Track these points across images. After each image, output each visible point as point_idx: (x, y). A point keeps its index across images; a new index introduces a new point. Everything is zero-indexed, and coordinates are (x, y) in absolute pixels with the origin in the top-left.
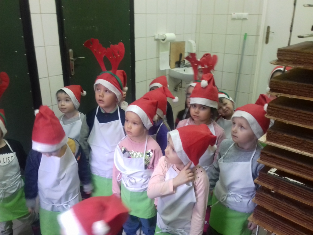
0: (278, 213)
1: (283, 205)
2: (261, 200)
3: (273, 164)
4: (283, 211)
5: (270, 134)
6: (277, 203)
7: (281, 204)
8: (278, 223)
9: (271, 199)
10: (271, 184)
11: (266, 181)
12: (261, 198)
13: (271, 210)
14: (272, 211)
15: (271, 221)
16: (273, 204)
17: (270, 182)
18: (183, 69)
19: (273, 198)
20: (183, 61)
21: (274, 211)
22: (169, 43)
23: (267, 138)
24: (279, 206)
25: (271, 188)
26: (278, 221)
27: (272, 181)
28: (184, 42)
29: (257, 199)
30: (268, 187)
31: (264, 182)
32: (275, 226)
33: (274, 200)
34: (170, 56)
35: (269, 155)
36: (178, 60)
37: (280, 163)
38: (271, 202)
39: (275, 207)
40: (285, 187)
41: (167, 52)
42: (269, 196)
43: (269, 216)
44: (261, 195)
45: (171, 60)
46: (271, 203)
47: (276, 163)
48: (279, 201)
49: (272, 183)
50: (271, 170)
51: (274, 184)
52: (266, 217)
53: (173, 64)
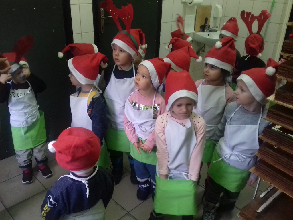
0: (278, 167)
1: (283, 160)
2: (263, 155)
3: (278, 122)
4: (282, 165)
5: (279, 93)
6: (277, 158)
7: (281, 159)
8: (277, 177)
9: (273, 154)
10: (274, 140)
11: (270, 137)
12: (264, 152)
13: (271, 164)
14: (273, 165)
15: (271, 174)
16: (274, 158)
17: (274, 139)
18: (207, 33)
19: (275, 153)
20: (208, 26)
21: (274, 165)
22: (196, 6)
23: (275, 97)
24: (280, 160)
25: (273, 143)
26: (277, 174)
27: (275, 138)
28: (211, 7)
29: (260, 153)
30: (271, 143)
31: (268, 138)
32: (274, 179)
33: (275, 155)
34: (195, 19)
35: (275, 113)
36: (203, 24)
37: (285, 122)
38: (272, 156)
39: (276, 162)
40: (287, 143)
41: (193, 16)
42: (272, 151)
43: (269, 169)
44: (264, 150)
45: (196, 23)
46: (272, 158)
47: (281, 121)
48: (280, 156)
49: (276, 140)
50: (275, 127)
51: (277, 141)
52: (267, 170)
53: (198, 28)
